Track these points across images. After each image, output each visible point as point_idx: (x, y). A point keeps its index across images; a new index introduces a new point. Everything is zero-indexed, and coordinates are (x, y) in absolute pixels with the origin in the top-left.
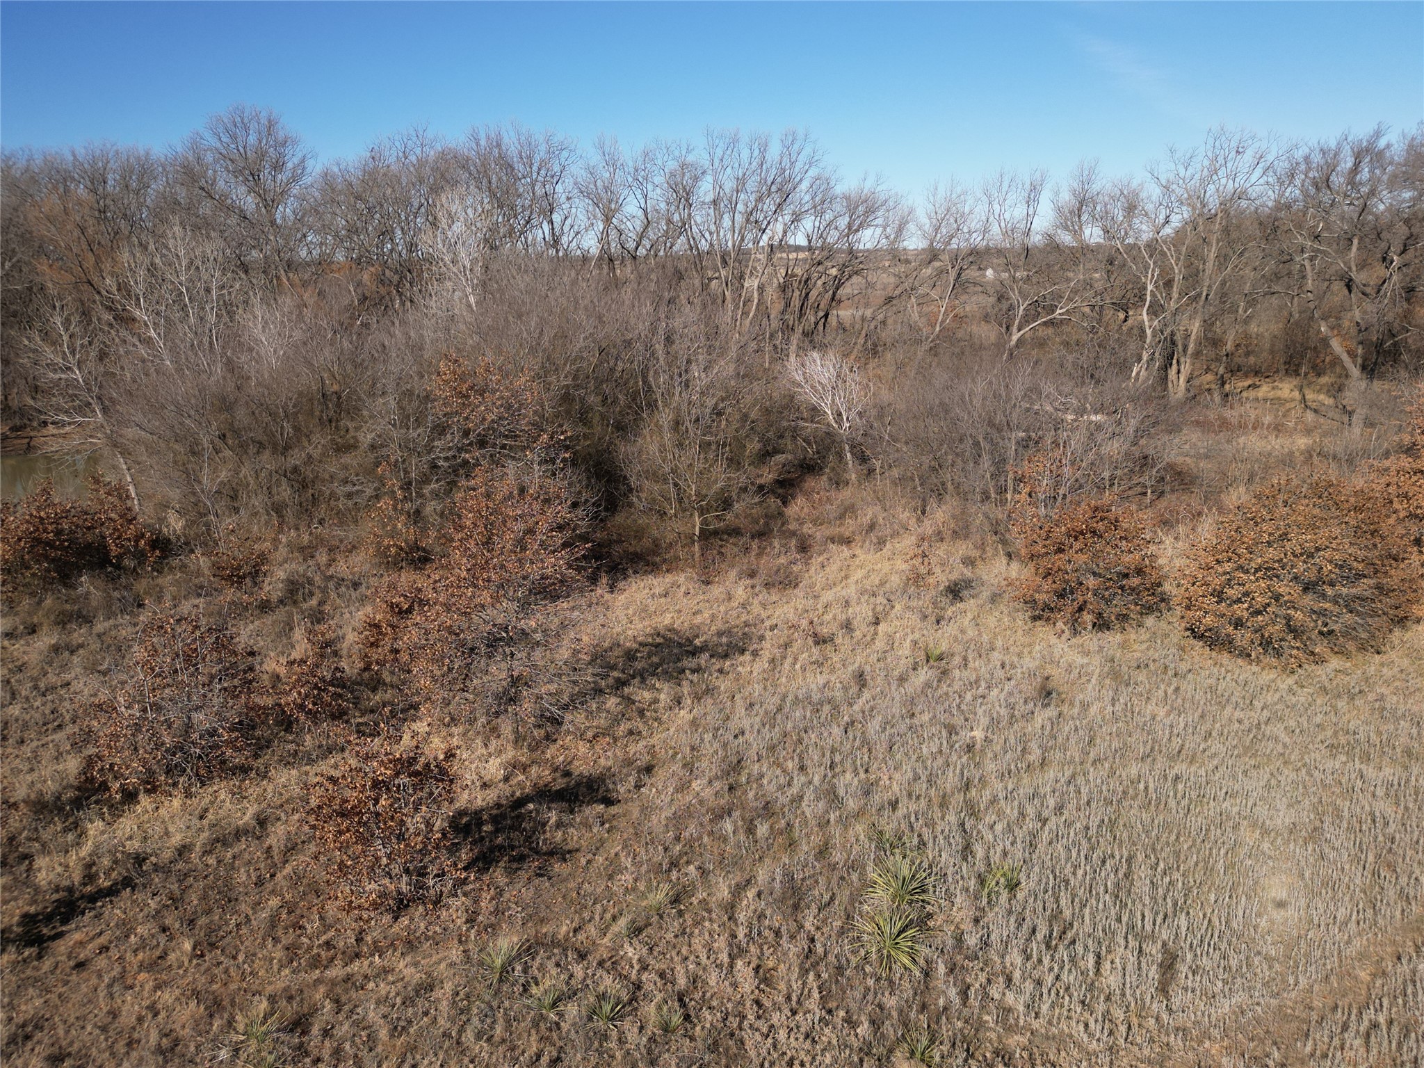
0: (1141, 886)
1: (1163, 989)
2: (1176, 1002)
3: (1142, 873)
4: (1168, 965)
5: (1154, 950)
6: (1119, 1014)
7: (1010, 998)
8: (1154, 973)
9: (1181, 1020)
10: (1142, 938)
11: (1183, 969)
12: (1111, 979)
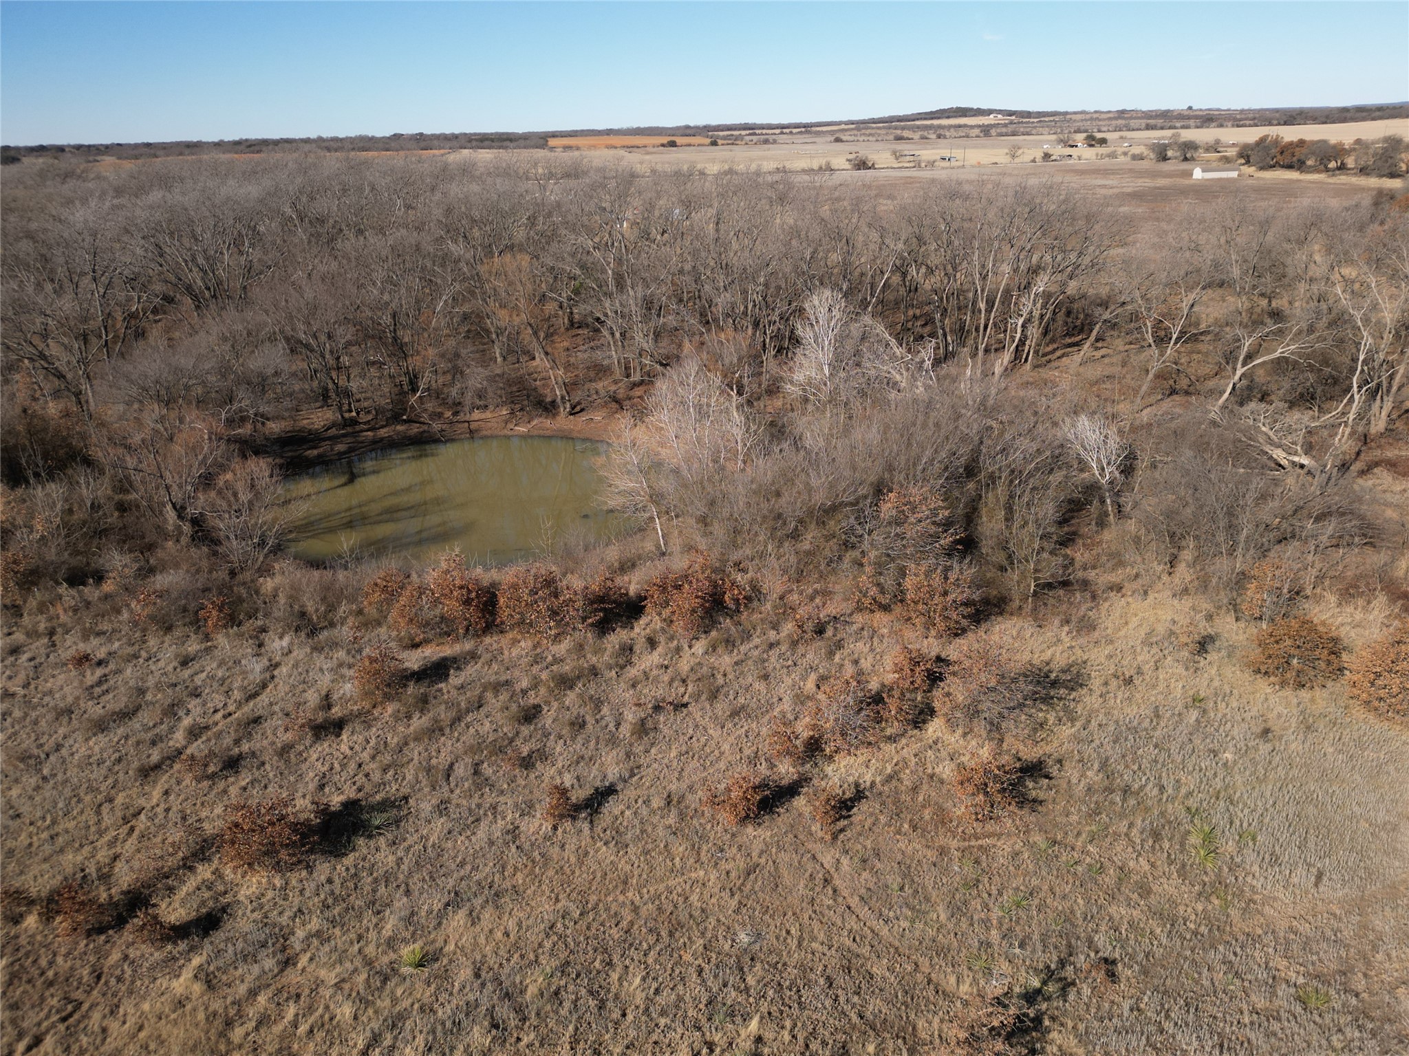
0: (1311, 845)
1: (1316, 885)
2: (1321, 890)
3: (1312, 838)
4: (1319, 877)
5: (1314, 870)
6: (1298, 892)
7: (1255, 883)
8: (1313, 879)
9: (1322, 896)
10: (1309, 865)
11: (1325, 879)
12: (1295, 880)
